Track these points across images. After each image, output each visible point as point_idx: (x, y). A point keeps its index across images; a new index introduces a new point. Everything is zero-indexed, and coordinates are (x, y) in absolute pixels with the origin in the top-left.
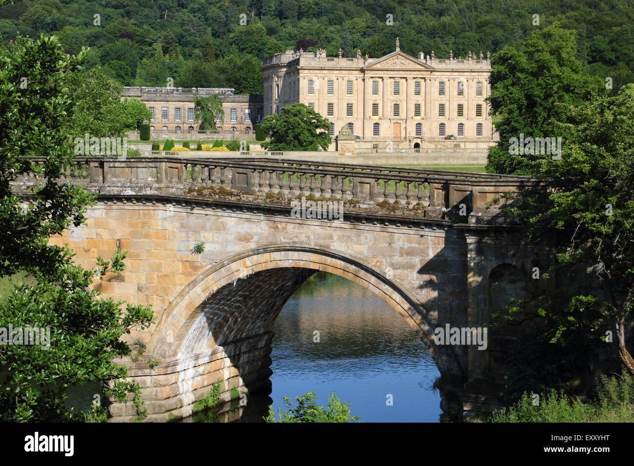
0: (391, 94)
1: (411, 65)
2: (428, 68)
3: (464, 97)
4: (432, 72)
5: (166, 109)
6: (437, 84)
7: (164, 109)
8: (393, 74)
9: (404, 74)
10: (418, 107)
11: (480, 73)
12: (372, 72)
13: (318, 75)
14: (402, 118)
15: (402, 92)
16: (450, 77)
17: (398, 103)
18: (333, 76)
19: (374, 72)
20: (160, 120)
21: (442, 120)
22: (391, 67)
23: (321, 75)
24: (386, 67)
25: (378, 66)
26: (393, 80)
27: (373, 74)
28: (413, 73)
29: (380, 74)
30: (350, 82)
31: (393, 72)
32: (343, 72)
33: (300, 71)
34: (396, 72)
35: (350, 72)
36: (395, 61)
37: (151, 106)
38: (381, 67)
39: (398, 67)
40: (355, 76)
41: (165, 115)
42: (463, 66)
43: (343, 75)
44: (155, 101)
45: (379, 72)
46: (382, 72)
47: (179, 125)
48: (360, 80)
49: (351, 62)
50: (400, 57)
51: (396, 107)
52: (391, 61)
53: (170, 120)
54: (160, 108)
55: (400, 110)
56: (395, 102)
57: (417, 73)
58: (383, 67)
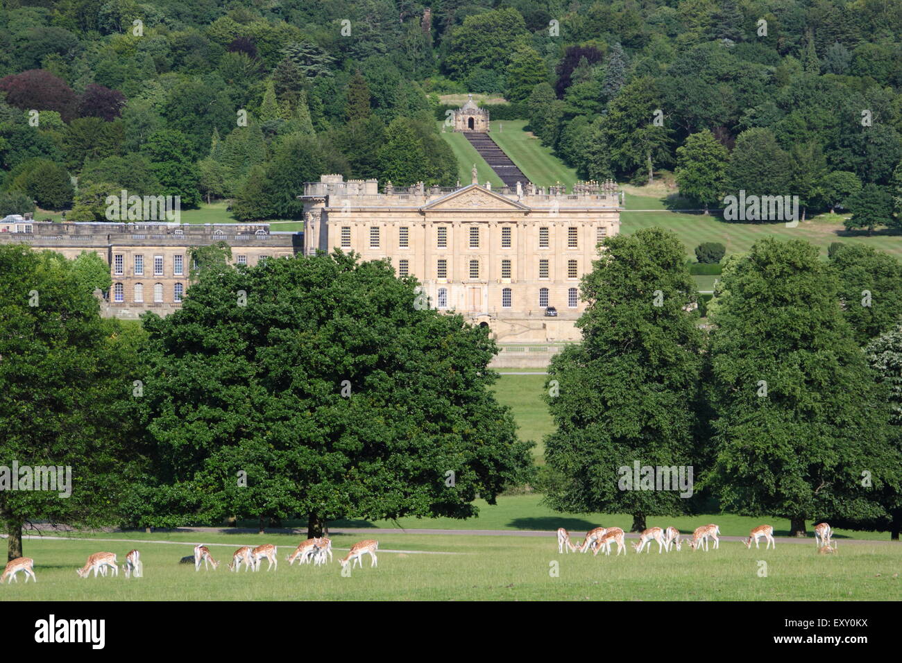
0: (466, 246)
1: (495, 204)
2: (520, 208)
3: (579, 250)
4: (526, 213)
5: (160, 257)
6: (536, 230)
7: (157, 257)
8: (468, 217)
9: (483, 217)
10: (506, 264)
11: (602, 215)
12: (435, 214)
13: (357, 220)
14: (483, 281)
15: (483, 243)
16: (556, 220)
17: (476, 259)
18: (378, 220)
19: (439, 215)
20: (151, 274)
21: (545, 283)
22: (465, 207)
23: (361, 220)
24: (457, 207)
25: (446, 206)
26: (468, 226)
27: (437, 217)
28: (498, 215)
29: (449, 217)
30: (404, 230)
31: (469, 215)
32: (393, 214)
33: (329, 214)
34: (472, 215)
35: (404, 214)
36: (469, 199)
37: (138, 253)
38: (450, 207)
39: (475, 207)
40: (411, 220)
41: (159, 266)
42: (576, 204)
43: (393, 220)
44: (144, 246)
45: (445, 215)
46: (452, 215)
47: (180, 281)
48: (419, 226)
49: (405, 200)
50: (478, 192)
51: (474, 264)
52: (464, 198)
53: (166, 274)
54: (151, 257)
55: (480, 269)
56: (472, 259)
57: (505, 215)
58: (453, 207)
